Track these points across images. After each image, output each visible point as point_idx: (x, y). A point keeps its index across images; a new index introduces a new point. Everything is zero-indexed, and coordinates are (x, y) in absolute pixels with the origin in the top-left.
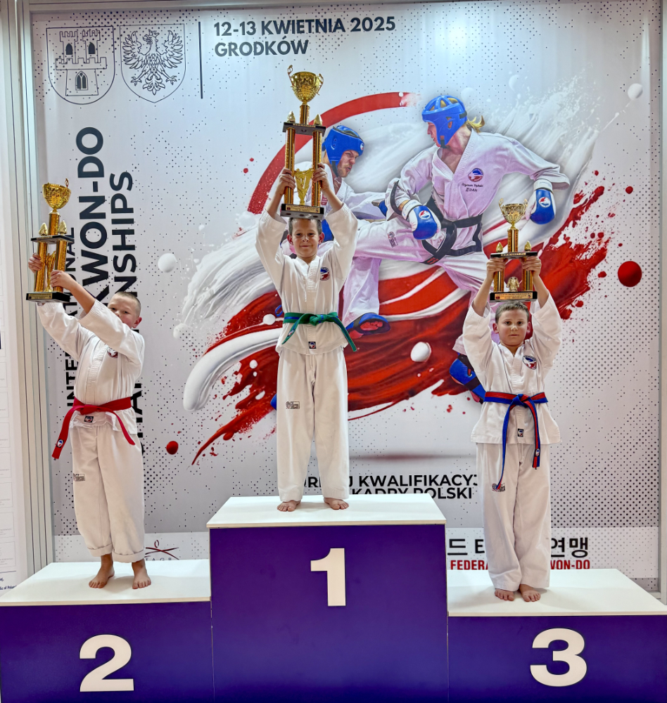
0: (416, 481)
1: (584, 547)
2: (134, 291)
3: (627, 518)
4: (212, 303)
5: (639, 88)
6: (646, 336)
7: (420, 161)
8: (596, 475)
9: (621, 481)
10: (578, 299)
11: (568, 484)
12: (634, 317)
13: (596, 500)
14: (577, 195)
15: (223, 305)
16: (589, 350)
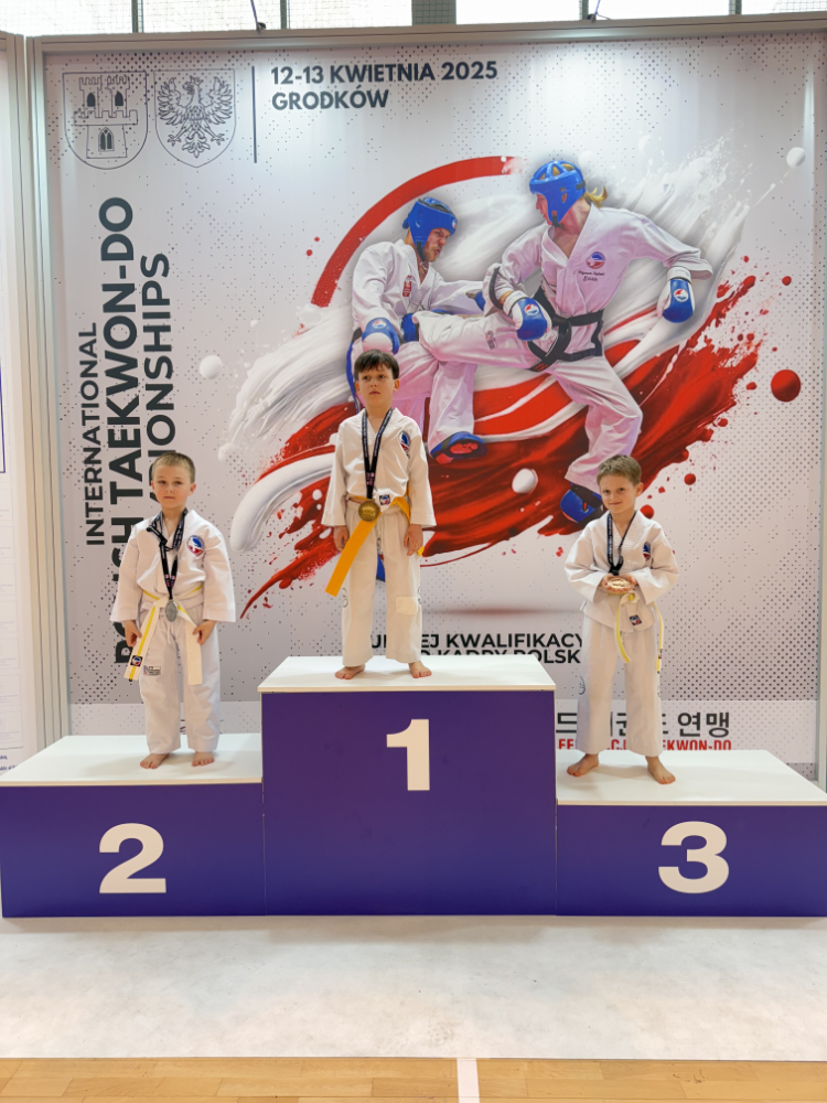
0: (517, 641)
1: (724, 724)
2: (169, 402)
3: (778, 688)
4: (266, 418)
5: (801, 152)
6: (805, 463)
7: (527, 243)
8: (740, 635)
9: (771, 643)
10: (721, 416)
11: (705, 647)
12: (790, 440)
13: (740, 666)
14: (721, 287)
15: (279, 422)
16: (734, 480)
